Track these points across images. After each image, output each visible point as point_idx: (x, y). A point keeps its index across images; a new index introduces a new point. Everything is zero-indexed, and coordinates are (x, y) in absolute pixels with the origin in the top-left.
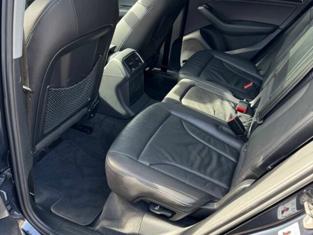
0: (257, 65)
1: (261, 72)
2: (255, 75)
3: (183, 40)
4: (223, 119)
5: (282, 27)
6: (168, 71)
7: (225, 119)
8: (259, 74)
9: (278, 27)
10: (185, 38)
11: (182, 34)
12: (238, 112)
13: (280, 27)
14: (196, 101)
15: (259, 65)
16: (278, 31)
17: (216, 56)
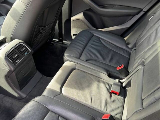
0: (125, 39)
1: (129, 45)
2: (125, 48)
3: (72, 21)
4: (99, 108)
5: (145, 10)
6: (64, 41)
7: (101, 107)
8: (128, 47)
9: (142, 10)
10: (73, 18)
11: (71, 16)
12: (112, 94)
13: (143, 10)
14: (75, 88)
15: (127, 39)
16: (142, 13)
17: (95, 34)
